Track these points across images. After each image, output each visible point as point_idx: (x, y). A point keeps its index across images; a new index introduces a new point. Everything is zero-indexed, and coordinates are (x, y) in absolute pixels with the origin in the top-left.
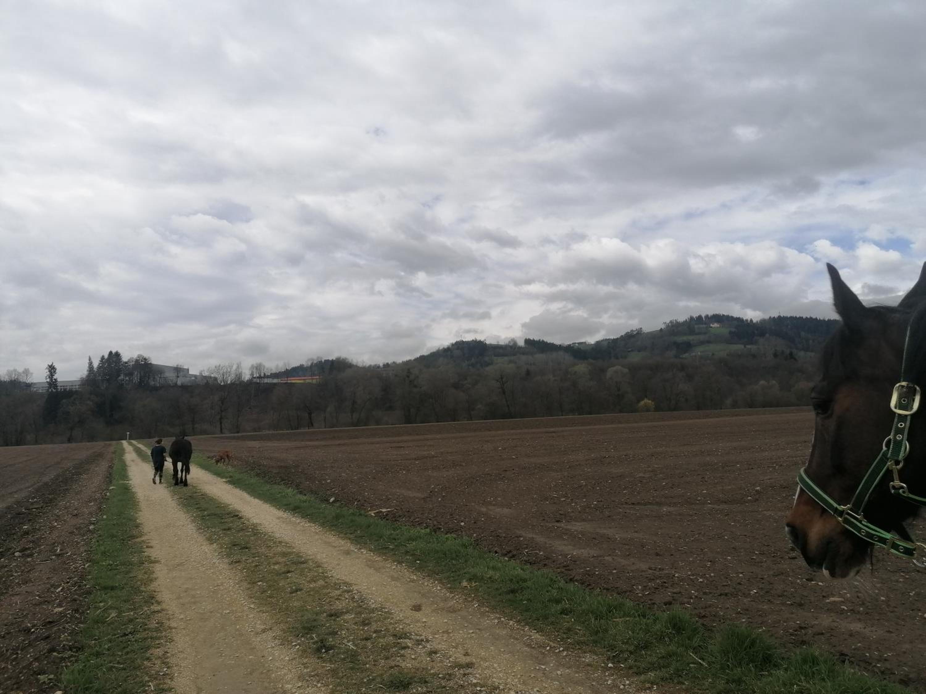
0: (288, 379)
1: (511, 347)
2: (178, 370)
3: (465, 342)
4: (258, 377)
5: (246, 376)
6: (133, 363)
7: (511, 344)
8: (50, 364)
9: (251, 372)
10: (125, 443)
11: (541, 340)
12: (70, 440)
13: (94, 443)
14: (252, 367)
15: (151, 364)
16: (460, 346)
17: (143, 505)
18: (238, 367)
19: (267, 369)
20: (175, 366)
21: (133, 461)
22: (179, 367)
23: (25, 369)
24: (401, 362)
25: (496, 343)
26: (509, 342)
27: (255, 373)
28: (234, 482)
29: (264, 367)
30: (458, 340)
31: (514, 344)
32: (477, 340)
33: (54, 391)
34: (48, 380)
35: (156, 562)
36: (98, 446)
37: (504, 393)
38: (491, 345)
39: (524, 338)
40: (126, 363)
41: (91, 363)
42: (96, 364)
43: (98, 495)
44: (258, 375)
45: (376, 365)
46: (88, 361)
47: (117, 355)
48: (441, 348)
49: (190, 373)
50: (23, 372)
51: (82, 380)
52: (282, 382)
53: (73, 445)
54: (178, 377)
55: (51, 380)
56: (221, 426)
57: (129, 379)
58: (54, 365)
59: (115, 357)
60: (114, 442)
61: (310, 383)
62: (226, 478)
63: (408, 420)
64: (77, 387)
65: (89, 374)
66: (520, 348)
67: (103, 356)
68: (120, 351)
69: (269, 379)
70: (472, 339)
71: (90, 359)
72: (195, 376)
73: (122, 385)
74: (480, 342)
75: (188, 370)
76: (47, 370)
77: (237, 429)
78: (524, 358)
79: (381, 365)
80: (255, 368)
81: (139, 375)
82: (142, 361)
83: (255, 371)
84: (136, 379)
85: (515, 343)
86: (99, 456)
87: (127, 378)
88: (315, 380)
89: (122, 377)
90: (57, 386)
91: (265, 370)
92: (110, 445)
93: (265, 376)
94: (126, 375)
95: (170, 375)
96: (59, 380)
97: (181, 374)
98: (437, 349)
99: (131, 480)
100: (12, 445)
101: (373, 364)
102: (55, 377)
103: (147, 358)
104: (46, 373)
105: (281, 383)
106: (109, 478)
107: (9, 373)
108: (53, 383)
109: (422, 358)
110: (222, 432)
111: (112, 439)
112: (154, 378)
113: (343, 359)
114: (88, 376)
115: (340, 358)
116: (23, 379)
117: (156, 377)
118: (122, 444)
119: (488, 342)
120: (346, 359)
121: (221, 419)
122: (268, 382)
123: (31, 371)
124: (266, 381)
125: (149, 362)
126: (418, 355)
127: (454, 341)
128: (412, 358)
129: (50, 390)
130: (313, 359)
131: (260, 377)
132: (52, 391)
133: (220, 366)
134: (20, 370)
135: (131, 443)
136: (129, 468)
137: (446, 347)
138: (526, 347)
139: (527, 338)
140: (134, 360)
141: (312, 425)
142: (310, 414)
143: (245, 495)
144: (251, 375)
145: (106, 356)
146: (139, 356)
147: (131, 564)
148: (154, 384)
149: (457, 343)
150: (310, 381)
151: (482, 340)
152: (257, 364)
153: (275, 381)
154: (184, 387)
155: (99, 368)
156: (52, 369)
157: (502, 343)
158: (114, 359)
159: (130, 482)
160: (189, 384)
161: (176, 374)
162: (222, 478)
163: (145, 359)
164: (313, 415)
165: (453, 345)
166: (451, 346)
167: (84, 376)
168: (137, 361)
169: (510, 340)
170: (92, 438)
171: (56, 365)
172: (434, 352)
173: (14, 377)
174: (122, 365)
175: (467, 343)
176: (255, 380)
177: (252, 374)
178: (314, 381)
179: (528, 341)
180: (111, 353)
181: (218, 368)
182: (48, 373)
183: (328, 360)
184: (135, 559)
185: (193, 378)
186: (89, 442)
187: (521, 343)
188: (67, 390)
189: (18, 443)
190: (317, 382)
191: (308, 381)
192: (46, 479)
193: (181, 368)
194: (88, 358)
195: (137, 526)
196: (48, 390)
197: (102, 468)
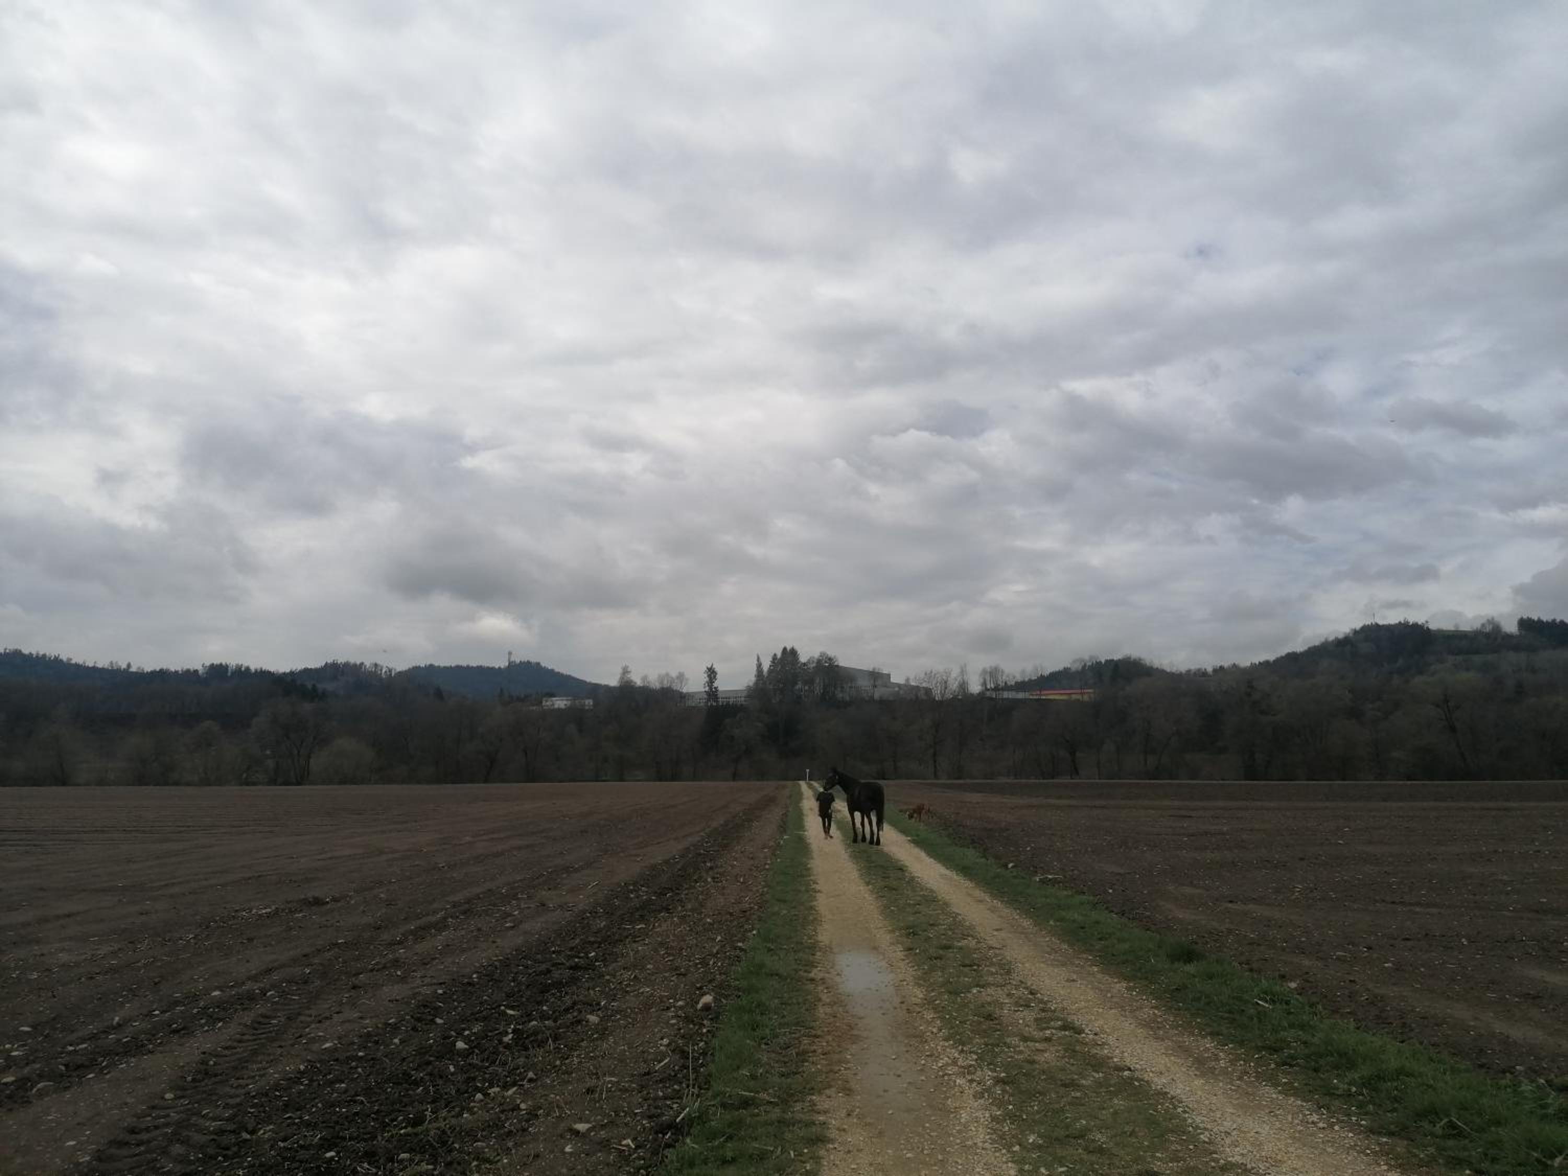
0: (1042, 693)
1: (1487, 635)
2: (875, 676)
3: (1383, 626)
4: (993, 690)
5: (975, 688)
6: (814, 665)
7: (1488, 629)
8: (709, 666)
9: (982, 680)
10: (803, 785)
11: (1558, 620)
12: (735, 777)
13: (765, 783)
14: (984, 672)
15: (837, 666)
16: (1372, 633)
17: (815, 855)
18: (963, 672)
19: (1008, 676)
20: (871, 670)
21: (811, 809)
22: (876, 671)
23: (680, 673)
24: (1248, 664)
25: (1453, 629)
26: (1483, 625)
27: (988, 682)
28: (919, 842)
29: (1003, 672)
30: (1368, 622)
31: (1493, 629)
32: (1408, 623)
33: (714, 704)
34: (707, 689)
35: (819, 891)
36: (769, 787)
37: (1453, 729)
38: (1440, 632)
39: (1519, 617)
40: (804, 664)
41: (759, 666)
42: (766, 667)
43: (772, 843)
44: (993, 686)
45: (1199, 670)
46: (756, 662)
47: (793, 652)
48: (1331, 638)
49: (893, 680)
50: (678, 678)
51: (749, 688)
52: (1031, 697)
53: (739, 784)
54: (875, 686)
55: (710, 687)
56: (935, 767)
57: (810, 687)
58: (714, 666)
59: (790, 655)
60: (789, 783)
61: (1078, 700)
62: (912, 836)
63: (1251, 773)
64: (743, 699)
65: (757, 680)
66: (1509, 636)
67: (775, 655)
68: (796, 648)
69: (1010, 692)
70: (1397, 622)
71: (758, 659)
72: (899, 685)
73: (799, 697)
74: (1416, 626)
75: (889, 676)
76: (706, 675)
77: (959, 772)
78: (1512, 656)
79: (1210, 670)
80: (988, 675)
81: (822, 684)
82: (826, 662)
83: (988, 679)
84: (818, 689)
85: (1497, 629)
86: (770, 801)
87: (807, 688)
88: (1088, 695)
89: (799, 686)
90: (717, 698)
91: (1004, 678)
92: (784, 787)
93: (1007, 688)
94: (805, 683)
95: (864, 684)
96: (720, 689)
97: (879, 682)
98: (1323, 640)
99: (807, 831)
100: (666, 780)
101: (1193, 667)
102: (715, 685)
103: (833, 657)
104: (704, 678)
105: (1031, 699)
106: (783, 828)
107: (661, 678)
108: (712, 693)
109: (1292, 657)
110: (936, 776)
111: (786, 779)
112: (842, 687)
113: (1135, 660)
114: (756, 683)
115: (1130, 658)
116: (676, 687)
117: (845, 686)
118: (799, 785)
119: (1433, 626)
120: (1140, 659)
121: (935, 755)
122: (1010, 697)
123: (687, 676)
124: (1006, 695)
125: (836, 664)
126: (1283, 651)
127: (1358, 625)
128: (1271, 657)
129: (709, 704)
130: (1081, 660)
131: (996, 689)
132: (712, 704)
133: (931, 672)
134: (674, 674)
135: (812, 785)
136: (805, 818)
137: (1341, 636)
138: (1520, 635)
139: (1525, 617)
140: (815, 661)
141: (1077, 773)
142: (1073, 753)
143: (923, 855)
144: (982, 686)
145: (779, 655)
146: (823, 654)
147: (800, 891)
148: (843, 698)
149: (1365, 629)
150: (1079, 697)
151: (1420, 623)
152: (991, 667)
153: (1021, 695)
154: (882, 702)
155: (770, 671)
156: (712, 673)
157: (1465, 627)
158: (790, 659)
159: (806, 833)
160: (891, 698)
161: (872, 682)
162: (907, 836)
163: (830, 659)
164: (1078, 754)
165: (1355, 632)
166: (1351, 635)
167: (751, 684)
168: (819, 661)
169: (1484, 621)
170: (762, 775)
171: (717, 668)
172: (1315, 647)
173: (666, 684)
174: (800, 668)
175: (1388, 628)
176: (988, 694)
177: (984, 684)
178: (1086, 698)
179: (1525, 624)
180: (785, 649)
181: (930, 675)
182: (707, 679)
183: (1113, 660)
184: (803, 889)
185: (897, 689)
186: (758, 780)
187: (1511, 627)
188: (731, 703)
189: (674, 778)
190: (1090, 698)
191: (1074, 697)
192: (715, 824)
193: (878, 673)
194: (756, 658)
195: (809, 869)
196: (707, 702)
197: (775, 814)
